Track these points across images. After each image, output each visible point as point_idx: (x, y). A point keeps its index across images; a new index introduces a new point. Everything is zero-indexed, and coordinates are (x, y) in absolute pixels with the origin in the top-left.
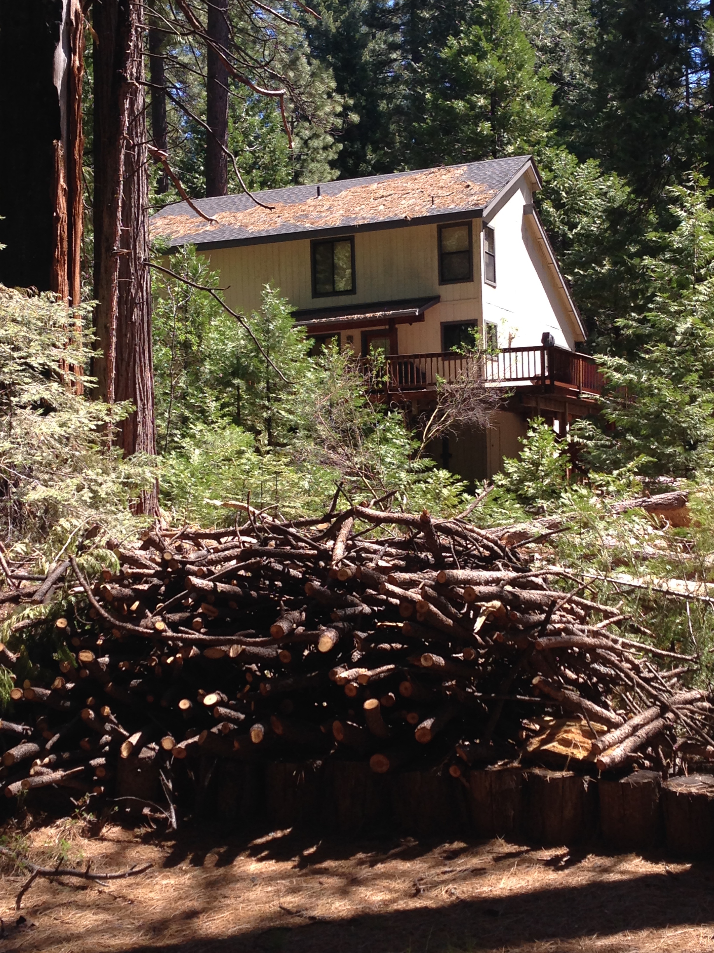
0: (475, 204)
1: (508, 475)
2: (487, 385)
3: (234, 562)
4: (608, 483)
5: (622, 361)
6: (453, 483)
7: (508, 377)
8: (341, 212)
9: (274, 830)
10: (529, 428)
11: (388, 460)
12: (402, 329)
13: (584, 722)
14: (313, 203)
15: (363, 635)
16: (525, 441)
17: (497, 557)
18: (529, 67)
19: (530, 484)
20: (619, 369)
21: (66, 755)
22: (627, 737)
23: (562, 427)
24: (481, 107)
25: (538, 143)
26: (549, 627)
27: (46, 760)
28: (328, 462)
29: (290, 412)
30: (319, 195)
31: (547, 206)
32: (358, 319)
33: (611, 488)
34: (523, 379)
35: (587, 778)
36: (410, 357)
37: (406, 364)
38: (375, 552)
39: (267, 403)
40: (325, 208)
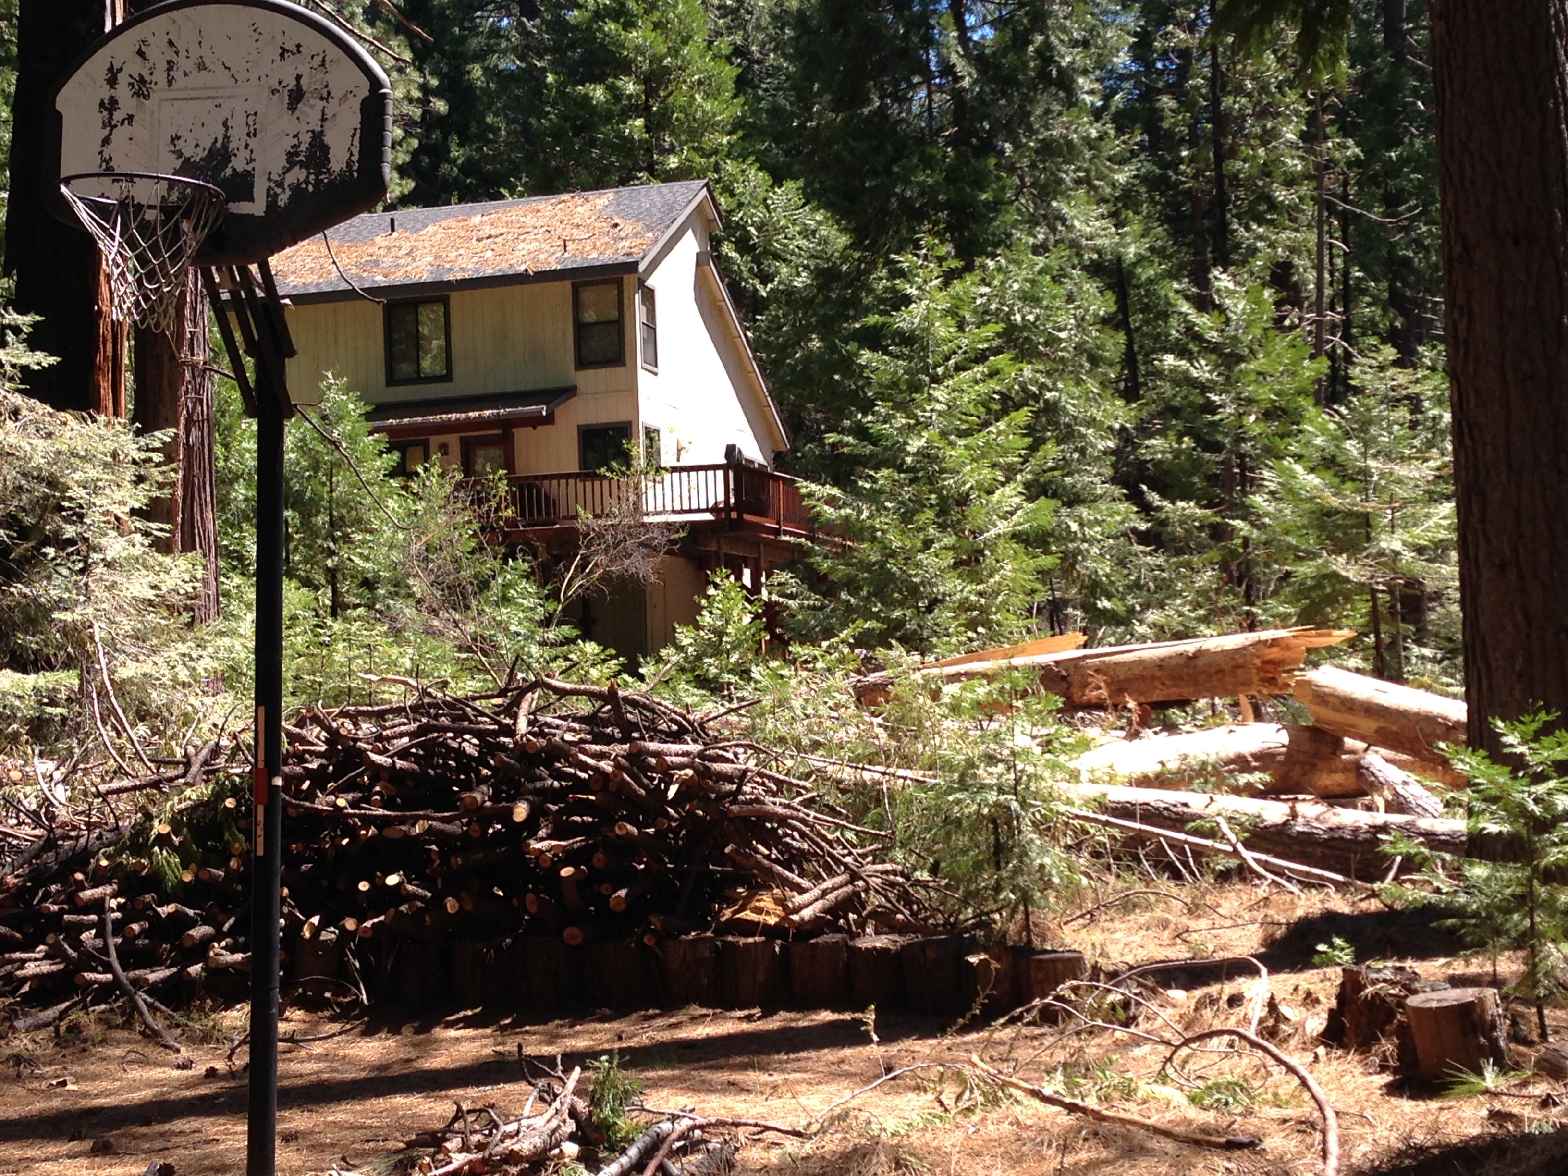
0: (628, 254)
1: (680, 649)
2: (646, 519)
3: (406, 740)
4: (815, 658)
5: (836, 491)
6: (604, 661)
7: (677, 507)
8: (430, 259)
9: (466, 1009)
10: (709, 583)
11: (513, 628)
12: (521, 434)
13: (776, 891)
14: (384, 244)
15: (554, 808)
16: (704, 602)
17: (686, 731)
18: (699, 39)
19: (711, 661)
20: (831, 501)
21: (242, 939)
22: (816, 900)
23: (755, 578)
24: (630, 97)
25: (716, 152)
26: (741, 797)
27: (223, 944)
28: (430, 631)
29: (367, 559)
30: (393, 230)
31: (728, 249)
32: (458, 420)
33: (820, 665)
34: (699, 510)
35: (779, 942)
36: (536, 477)
37: (530, 488)
38: (557, 727)
39: (331, 545)
40: (403, 252)
